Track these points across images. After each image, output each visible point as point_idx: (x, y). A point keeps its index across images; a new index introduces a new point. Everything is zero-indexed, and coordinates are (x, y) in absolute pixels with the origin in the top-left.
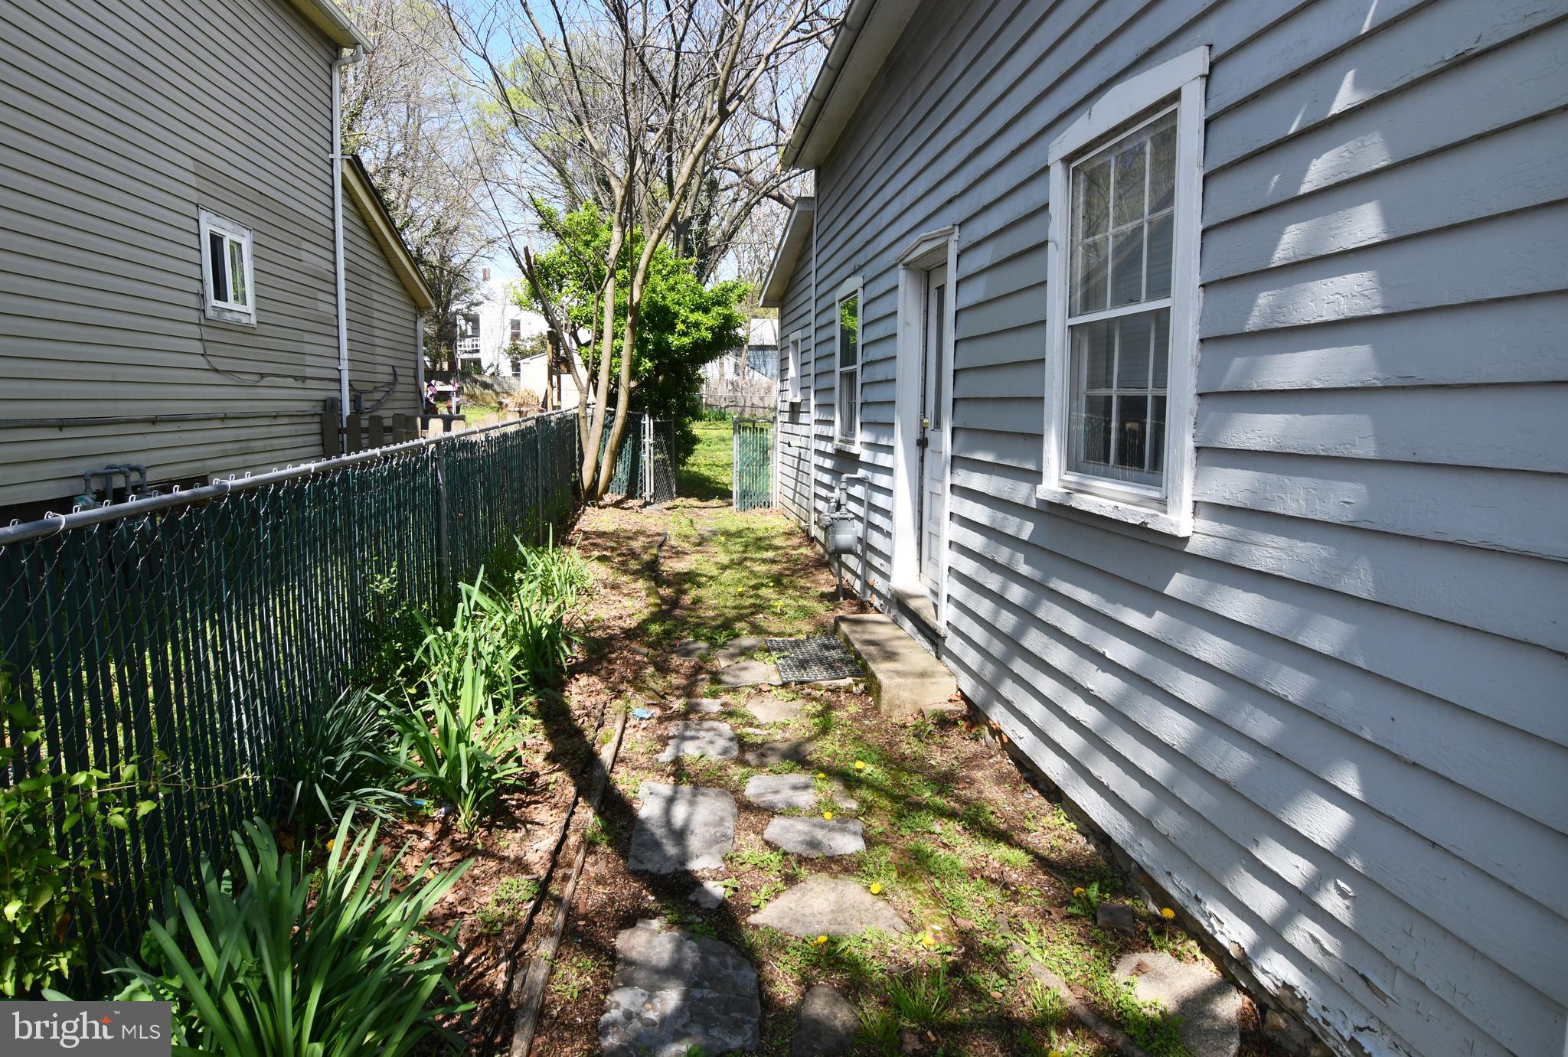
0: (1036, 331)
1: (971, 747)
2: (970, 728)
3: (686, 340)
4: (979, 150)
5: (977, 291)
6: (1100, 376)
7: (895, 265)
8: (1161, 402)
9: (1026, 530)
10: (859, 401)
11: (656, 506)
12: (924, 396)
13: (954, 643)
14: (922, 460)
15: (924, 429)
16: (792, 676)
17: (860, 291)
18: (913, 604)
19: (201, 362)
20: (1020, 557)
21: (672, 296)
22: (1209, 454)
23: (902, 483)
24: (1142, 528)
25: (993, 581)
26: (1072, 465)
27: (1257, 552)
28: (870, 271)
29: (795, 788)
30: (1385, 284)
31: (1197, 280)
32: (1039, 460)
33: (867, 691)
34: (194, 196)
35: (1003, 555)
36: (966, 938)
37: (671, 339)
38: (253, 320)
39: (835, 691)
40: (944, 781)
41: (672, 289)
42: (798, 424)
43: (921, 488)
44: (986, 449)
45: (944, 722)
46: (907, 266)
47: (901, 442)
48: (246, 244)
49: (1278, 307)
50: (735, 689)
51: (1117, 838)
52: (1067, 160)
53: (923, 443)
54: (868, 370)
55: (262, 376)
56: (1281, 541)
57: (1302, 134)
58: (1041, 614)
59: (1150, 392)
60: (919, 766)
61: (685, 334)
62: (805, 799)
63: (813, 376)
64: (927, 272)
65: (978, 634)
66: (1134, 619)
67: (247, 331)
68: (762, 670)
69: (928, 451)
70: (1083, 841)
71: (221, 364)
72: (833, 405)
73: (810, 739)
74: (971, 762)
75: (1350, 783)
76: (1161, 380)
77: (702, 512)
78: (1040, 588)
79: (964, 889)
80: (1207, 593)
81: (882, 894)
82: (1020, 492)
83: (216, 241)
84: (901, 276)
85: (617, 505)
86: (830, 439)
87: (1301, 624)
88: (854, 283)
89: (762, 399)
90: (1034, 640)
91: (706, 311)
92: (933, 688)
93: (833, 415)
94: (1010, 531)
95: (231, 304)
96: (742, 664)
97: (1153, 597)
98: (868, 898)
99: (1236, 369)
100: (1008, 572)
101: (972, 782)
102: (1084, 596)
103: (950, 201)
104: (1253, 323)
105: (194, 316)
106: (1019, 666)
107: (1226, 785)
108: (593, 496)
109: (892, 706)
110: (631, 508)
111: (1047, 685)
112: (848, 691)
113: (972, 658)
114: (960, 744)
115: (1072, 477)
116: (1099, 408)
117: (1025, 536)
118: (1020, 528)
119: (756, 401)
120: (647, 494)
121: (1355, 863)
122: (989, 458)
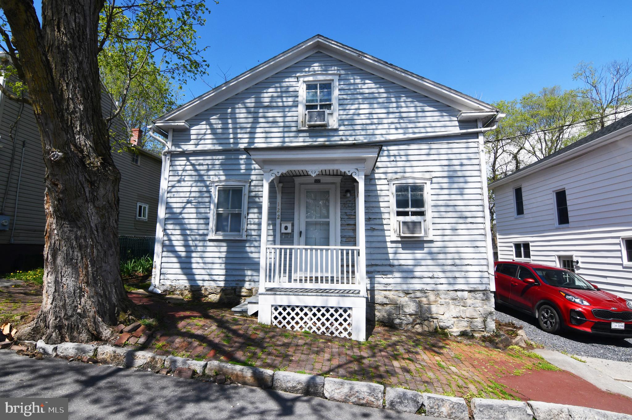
19: (134, 227)
34: (137, 200)
38: (147, 220)
48: (147, 207)
55: (147, 230)
67: (146, 222)
71: (137, 228)
83: (140, 207)
95: (142, 217)
105: (133, 220)
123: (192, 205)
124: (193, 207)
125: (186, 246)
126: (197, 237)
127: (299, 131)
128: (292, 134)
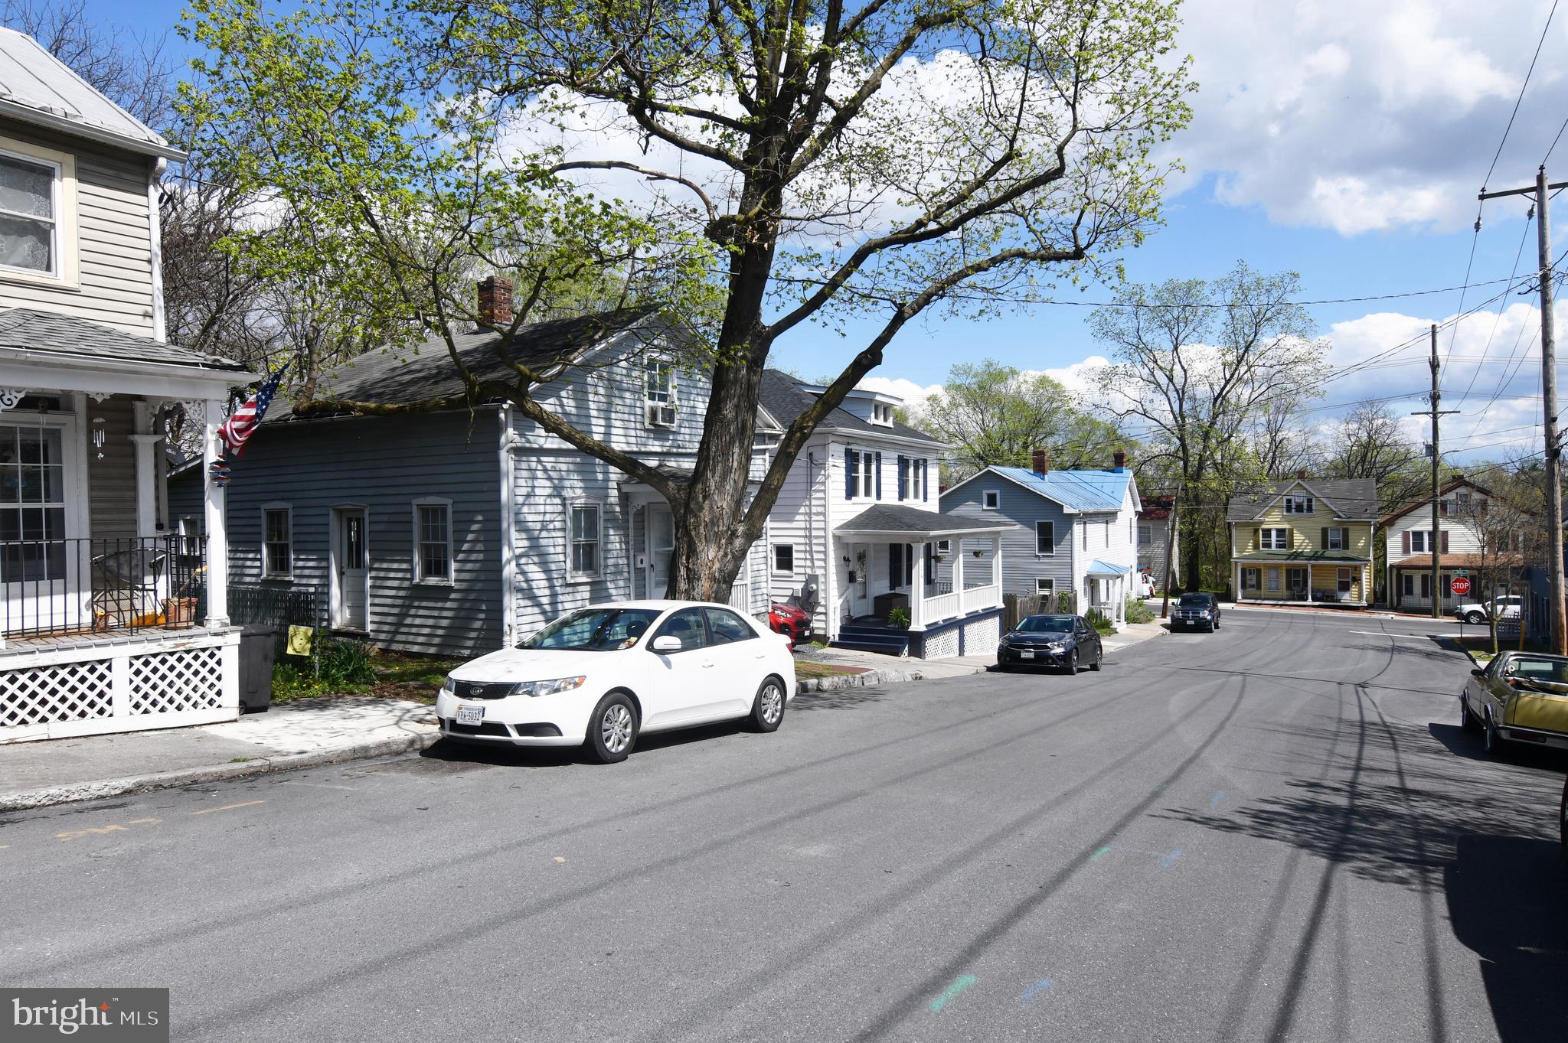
5: (380, 527)
8: (446, 562)
15: (342, 568)
24: (442, 586)
26: (423, 576)
27: (462, 587)
31: (452, 540)
52: (418, 506)
56: (468, 584)
59: (444, 560)
64: (343, 513)
76: (446, 558)
82: (404, 584)
84: (332, 513)
88: (284, 504)
94: (396, 595)
97: (441, 600)
111: (412, 630)
115: (423, 579)
116: (430, 563)
117: (405, 595)
118: (402, 594)
122: (390, 576)
127: (646, 430)
128: (642, 434)
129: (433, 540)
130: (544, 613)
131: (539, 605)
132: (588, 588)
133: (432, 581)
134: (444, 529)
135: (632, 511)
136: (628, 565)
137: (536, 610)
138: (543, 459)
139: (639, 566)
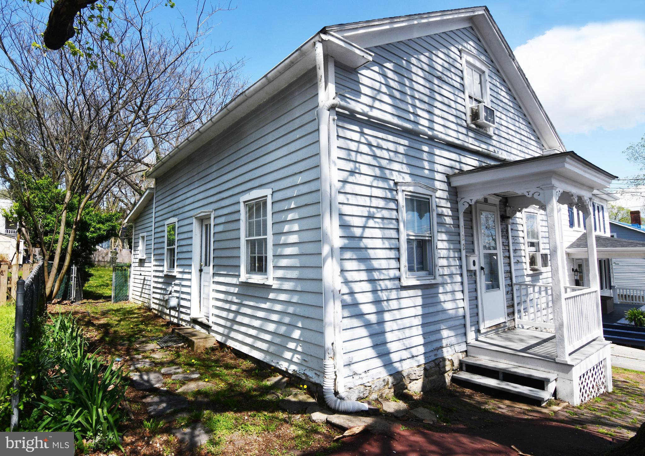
0: (238, 240)
1: (222, 354)
2: (221, 349)
3: (95, 235)
4: (220, 192)
5: (220, 228)
6: (253, 252)
7: (192, 217)
8: (266, 257)
9: (236, 290)
10: (176, 258)
11: (77, 303)
12: (201, 256)
13: (214, 328)
14: (201, 276)
15: (201, 266)
16: (163, 345)
17: (177, 223)
18: (199, 320)
20: (235, 298)
21: (88, 217)
22: (276, 267)
23: (194, 283)
24: (264, 284)
25: (227, 306)
26: (247, 273)
27: (284, 286)
28: (181, 217)
29: (175, 369)
30: (299, 238)
31: (272, 233)
32: (239, 272)
33: (188, 346)
35: (230, 298)
36: (229, 384)
37: (88, 234)
39: (178, 348)
40: (217, 361)
41: (88, 214)
42: (144, 267)
43: (200, 284)
44: (224, 271)
45: (213, 349)
46: (196, 218)
47: (194, 270)
49: (285, 240)
50: (145, 352)
51: (261, 359)
52: (245, 202)
53: (201, 270)
54: (179, 248)
56: (288, 283)
57: (287, 210)
58: (241, 311)
59: (264, 255)
60: (209, 359)
61: (94, 232)
62: (180, 370)
63: (153, 249)
64: (203, 220)
65: (222, 322)
66: (263, 306)
68: (152, 345)
69: (203, 273)
70: (253, 365)
72: (164, 260)
73: (175, 359)
74: (223, 356)
75: (300, 325)
76: (266, 253)
77: (97, 304)
78: (241, 305)
79: (228, 377)
80: (277, 296)
81: (208, 381)
82: (234, 281)
84: (194, 221)
85: (59, 303)
86: (162, 271)
87: (291, 298)
88: (174, 220)
89: (103, 258)
90: (239, 319)
91: (103, 223)
92: (209, 341)
93: (164, 263)
94: (232, 291)
96: (145, 345)
97: (267, 299)
98: (205, 383)
99: (279, 251)
100: (232, 303)
101: (224, 361)
102: (251, 303)
103: (211, 203)
104: (281, 242)
106: (236, 327)
107: (281, 335)
108: (50, 299)
109: (198, 348)
110: (66, 304)
111: (243, 329)
112: (182, 347)
113: (221, 330)
114: (219, 354)
115: (248, 275)
116: (253, 259)
117: (236, 292)
118: (234, 290)
119: (101, 258)
120: (72, 298)
121: (301, 339)
122: (225, 273)
123: (375, 222)
124: (377, 226)
125: (377, 302)
126: (387, 282)
127: (468, 128)
128: (464, 131)
129: (256, 235)
130: (368, 325)
131: (360, 315)
132: (419, 292)
133: (257, 279)
134: (265, 222)
135: (462, 208)
136: (461, 267)
137: (355, 322)
138: (366, 131)
139: (472, 268)
